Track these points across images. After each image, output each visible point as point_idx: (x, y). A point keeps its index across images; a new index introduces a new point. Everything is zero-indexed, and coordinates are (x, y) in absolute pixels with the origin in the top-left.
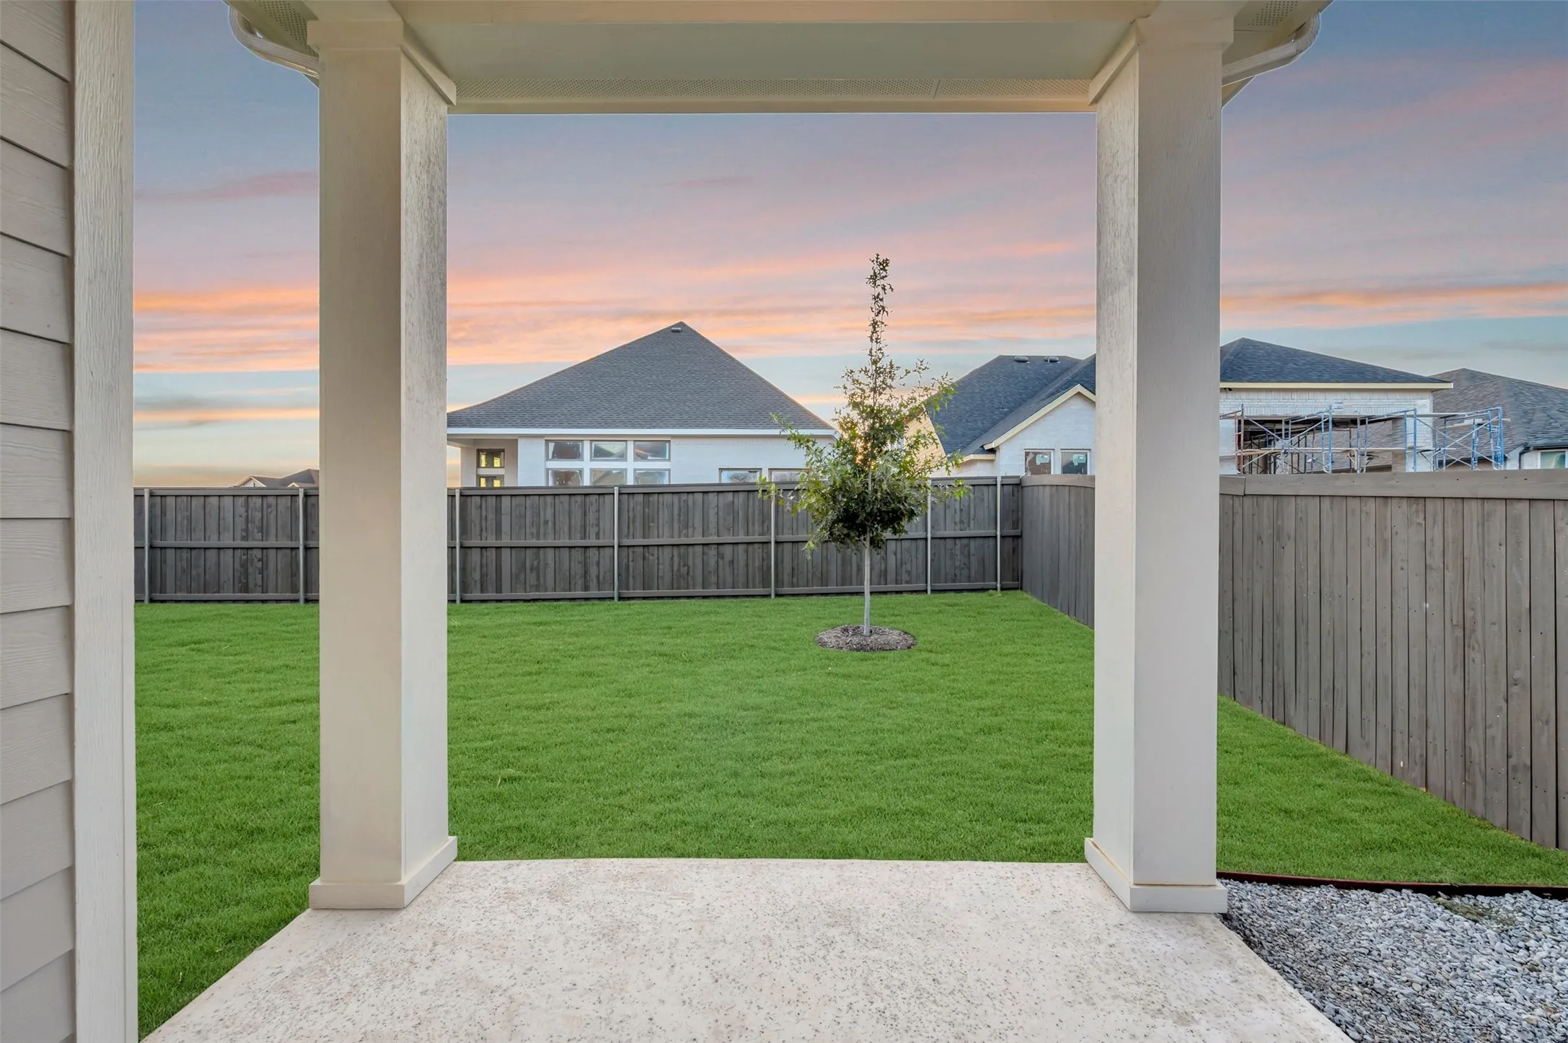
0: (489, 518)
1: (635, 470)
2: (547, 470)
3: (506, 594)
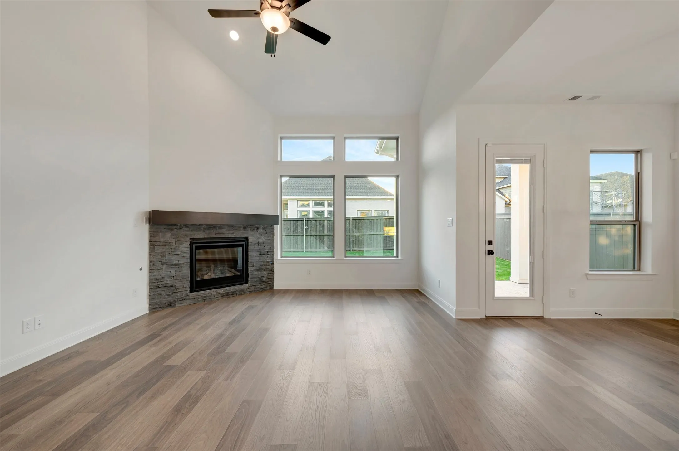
0: (313, 227)
1: (328, 210)
2: (298, 211)
3: (318, 250)
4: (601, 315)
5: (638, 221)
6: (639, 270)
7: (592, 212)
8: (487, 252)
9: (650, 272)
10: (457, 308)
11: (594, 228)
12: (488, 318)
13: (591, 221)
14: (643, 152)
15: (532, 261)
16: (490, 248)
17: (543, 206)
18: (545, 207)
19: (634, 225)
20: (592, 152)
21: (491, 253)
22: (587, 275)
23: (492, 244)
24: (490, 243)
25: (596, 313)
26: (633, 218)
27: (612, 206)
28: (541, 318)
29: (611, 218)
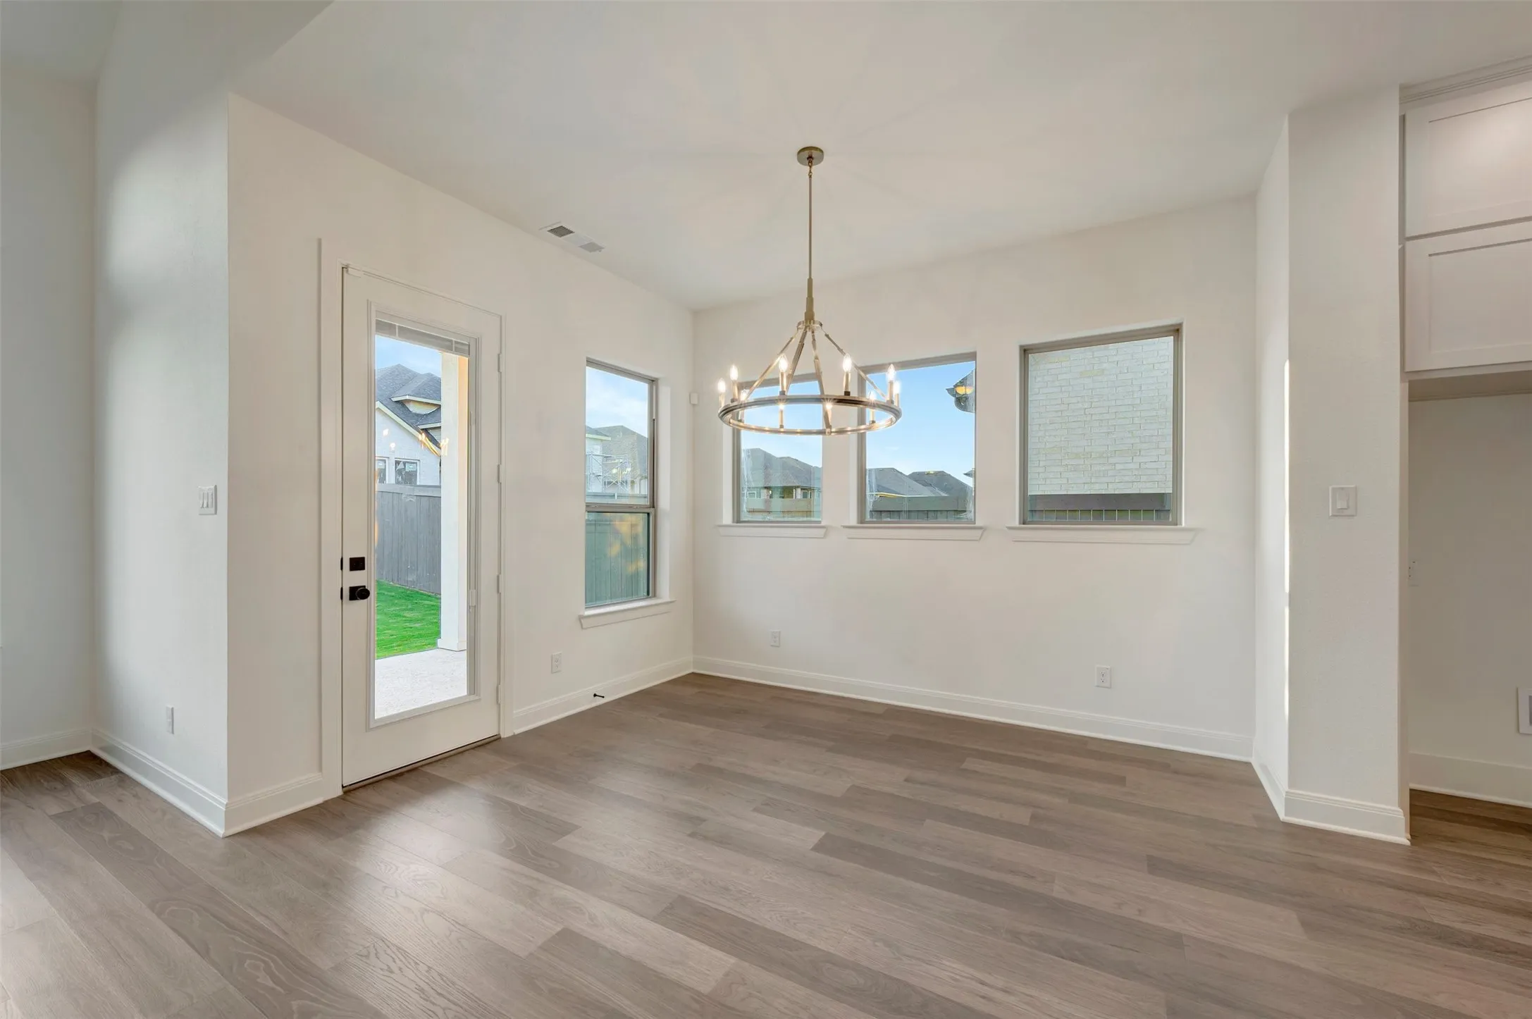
4: (603, 697)
5: (653, 507)
6: (655, 596)
7: (590, 491)
8: (346, 593)
9: (668, 599)
10: (229, 798)
11: (592, 520)
12: (349, 790)
13: (588, 505)
14: (660, 382)
15: (474, 605)
16: (358, 579)
17: (499, 466)
18: (502, 468)
19: (648, 514)
20: (591, 362)
21: (359, 593)
22: (581, 618)
23: (363, 568)
24: (357, 564)
25: (595, 695)
26: (646, 502)
27: (617, 482)
28: (490, 744)
29: (616, 501)
